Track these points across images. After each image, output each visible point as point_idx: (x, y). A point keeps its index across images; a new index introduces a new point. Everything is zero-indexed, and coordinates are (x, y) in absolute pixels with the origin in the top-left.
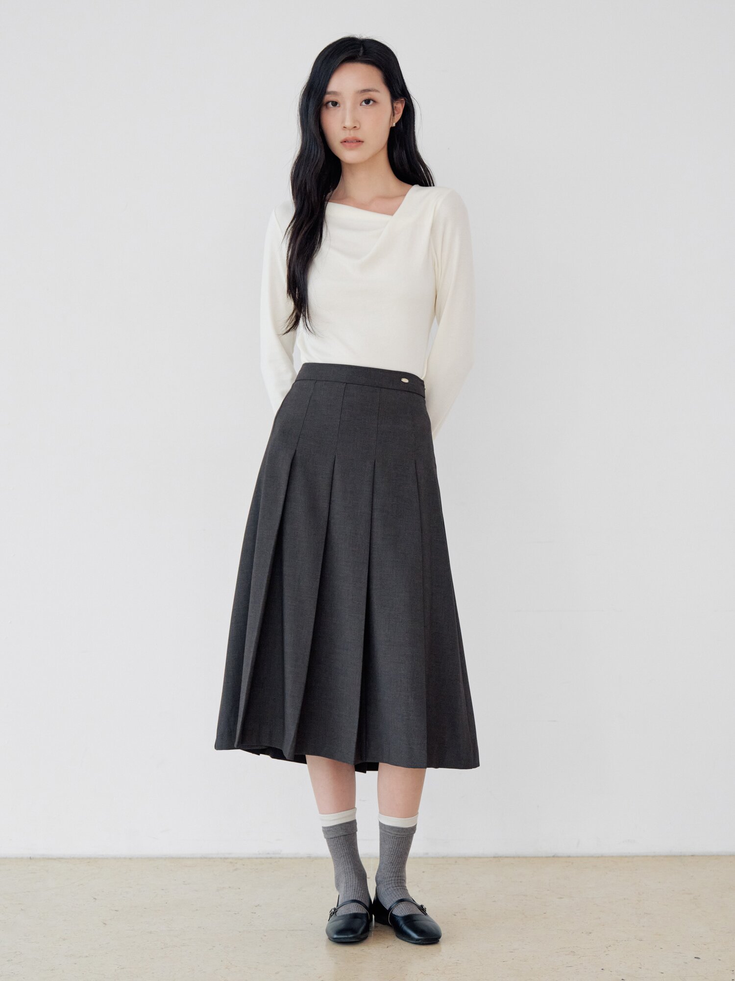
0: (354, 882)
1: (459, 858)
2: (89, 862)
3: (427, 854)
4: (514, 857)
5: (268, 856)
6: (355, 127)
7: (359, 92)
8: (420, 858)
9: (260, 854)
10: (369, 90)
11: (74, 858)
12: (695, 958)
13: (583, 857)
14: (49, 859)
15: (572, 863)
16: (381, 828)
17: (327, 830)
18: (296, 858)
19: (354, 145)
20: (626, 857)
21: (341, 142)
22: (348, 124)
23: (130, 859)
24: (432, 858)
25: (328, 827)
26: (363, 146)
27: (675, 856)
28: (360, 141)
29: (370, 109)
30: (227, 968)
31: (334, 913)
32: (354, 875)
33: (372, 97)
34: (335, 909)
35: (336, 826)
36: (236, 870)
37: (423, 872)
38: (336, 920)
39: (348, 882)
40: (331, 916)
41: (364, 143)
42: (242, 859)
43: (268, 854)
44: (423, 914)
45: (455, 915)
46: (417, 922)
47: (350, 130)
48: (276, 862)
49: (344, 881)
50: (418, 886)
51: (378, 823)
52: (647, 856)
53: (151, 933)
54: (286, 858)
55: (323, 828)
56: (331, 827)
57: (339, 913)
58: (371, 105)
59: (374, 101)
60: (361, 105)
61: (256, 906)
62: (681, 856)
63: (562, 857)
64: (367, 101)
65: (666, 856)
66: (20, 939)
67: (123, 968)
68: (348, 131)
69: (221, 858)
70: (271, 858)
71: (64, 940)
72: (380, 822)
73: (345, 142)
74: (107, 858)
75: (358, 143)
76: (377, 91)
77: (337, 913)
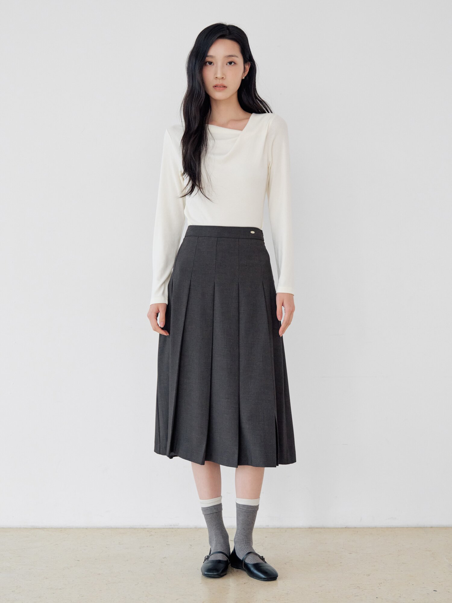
0: (221, 541)
1: (287, 528)
2: (61, 531)
3: (268, 526)
4: (321, 528)
5: (171, 527)
6: (223, 78)
7: (226, 56)
8: (264, 528)
9: (165, 526)
10: (232, 56)
11: (52, 528)
12: (434, 591)
13: (364, 528)
14: (37, 528)
15: (357, 532)
16: (237, 507)
17: (205, 510)
18: (188, 528)
19: (221, 89)
20: (390, 528)
21: (213, 87)
22: (219, 75)
23: (86, 529)
24: (271, 528)
25: (206, 508)
26: (227, 90)
27: (420, 528)
28: (225, 87)
29: (232, 67)
30: (146, 596)
31: (207, 558)
32: (221, 537)
33: (234, 61)
34: (208, 556)
35: (211, 507)
36: (151, 535)
37: (266, 537)
38: (208, 563)
39: (217, 541)
40: (205, 560)
41: (227, 88)
42: (155, 529)
43: (171, 525)
44: (264, 562)
45: (286, 564)
46: (262, 568)
47: (220, 79)
48: (175, 531)
49: (215, 540)
50: (263, 546)
51: (235, 503)
52: (403, 528)
53: (99, 574)
54: (182, 528)
55: (202, 508)
56: (208, 507)
57: (211, 558)
58: (233, 65)
59: (235, 63)
60: (226, 65)
61: (164, 558)
62: (424, 527)
63: (351, 528)
64: (230, 63)
65: (415, 528)
66: (19, 578)
67: (83, 596)
68: (218, 80)
69: (142, 528)
70: (172, 528)
71: (47, 578)
72: (236, 503)
73: (215, 86)
74: (72, 528)
75: (224, 88)
76: (237, 57)
77: (209, 559)
